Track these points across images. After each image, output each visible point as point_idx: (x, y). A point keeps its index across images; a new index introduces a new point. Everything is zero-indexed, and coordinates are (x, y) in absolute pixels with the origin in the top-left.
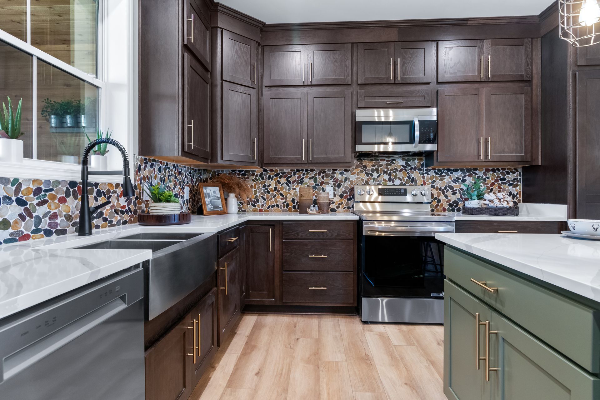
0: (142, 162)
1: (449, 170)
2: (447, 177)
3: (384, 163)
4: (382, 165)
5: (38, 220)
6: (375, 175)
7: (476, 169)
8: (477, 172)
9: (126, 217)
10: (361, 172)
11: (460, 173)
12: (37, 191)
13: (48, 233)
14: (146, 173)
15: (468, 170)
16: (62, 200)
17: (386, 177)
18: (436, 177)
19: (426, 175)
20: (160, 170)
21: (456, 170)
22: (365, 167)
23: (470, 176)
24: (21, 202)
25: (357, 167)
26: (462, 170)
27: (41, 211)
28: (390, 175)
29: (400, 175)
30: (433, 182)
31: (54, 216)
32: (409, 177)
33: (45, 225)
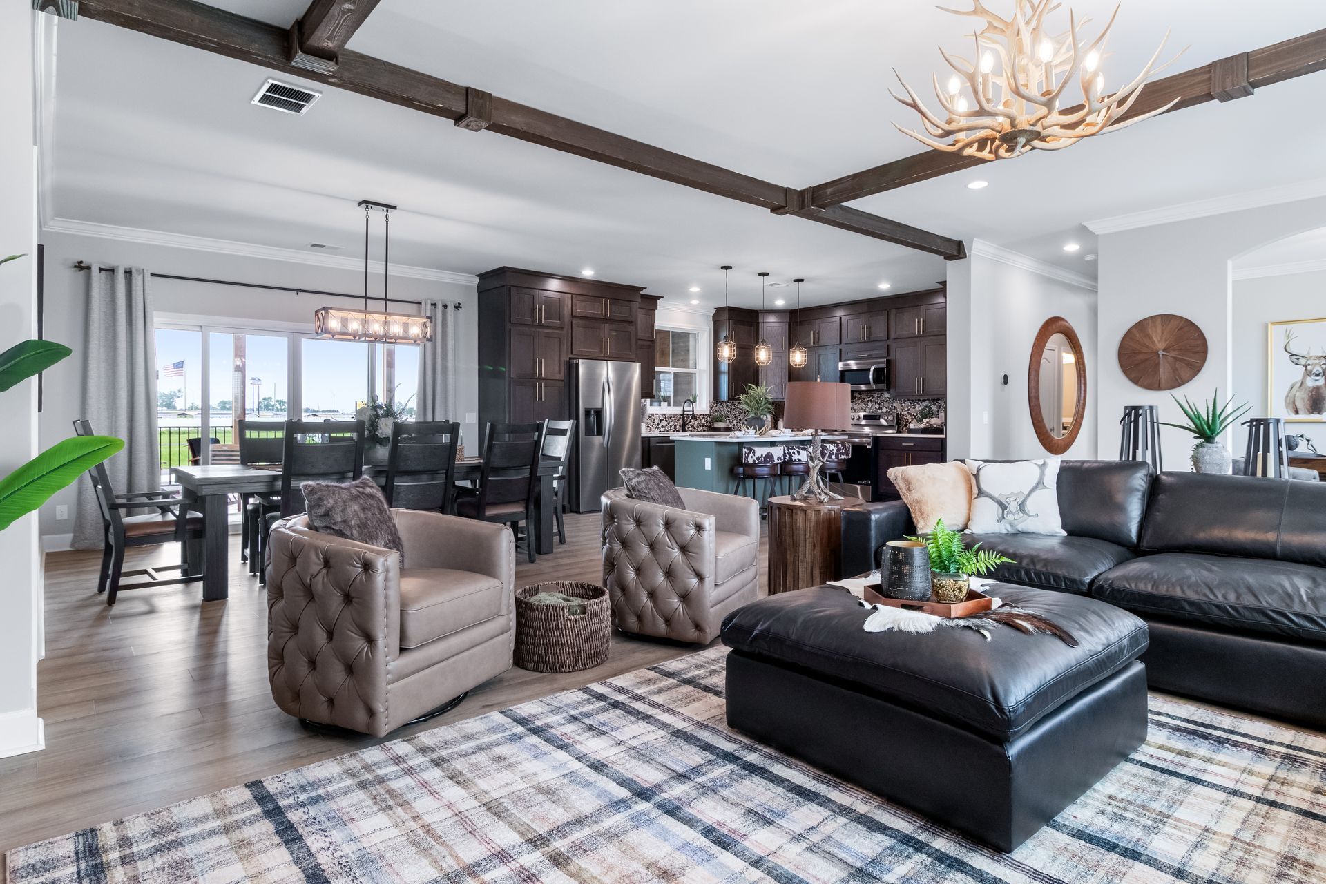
0: (714, 403)
1: (919, 400)
2: (918, 406)
3: (875, 396)
4: (874, 398)
5: (671, 427)
6: (870, 405)
7: (938, 400)
8: (939, 402)
9: (705, 428)
10: (861, 402)
11: (927, 402)
12: (671, 418)
13: (674, 431)
14: (717, 408)
15: (933, 400)
16: (678, 420)
17: (877, 406)
18: (910, 406)
19: (903, 404)
20: (727, 406)
21: (924, 401)
22: (864, 399)
23: (934, 404)
24: (666, 421)
25: (859, 399)
26: (929, 400)
27: (672, 423)
28: (879, 404)
29: (886, 404)
30: (908, 410)
31: (675, 426)
32: (892, 406)
33: (673, 428)
